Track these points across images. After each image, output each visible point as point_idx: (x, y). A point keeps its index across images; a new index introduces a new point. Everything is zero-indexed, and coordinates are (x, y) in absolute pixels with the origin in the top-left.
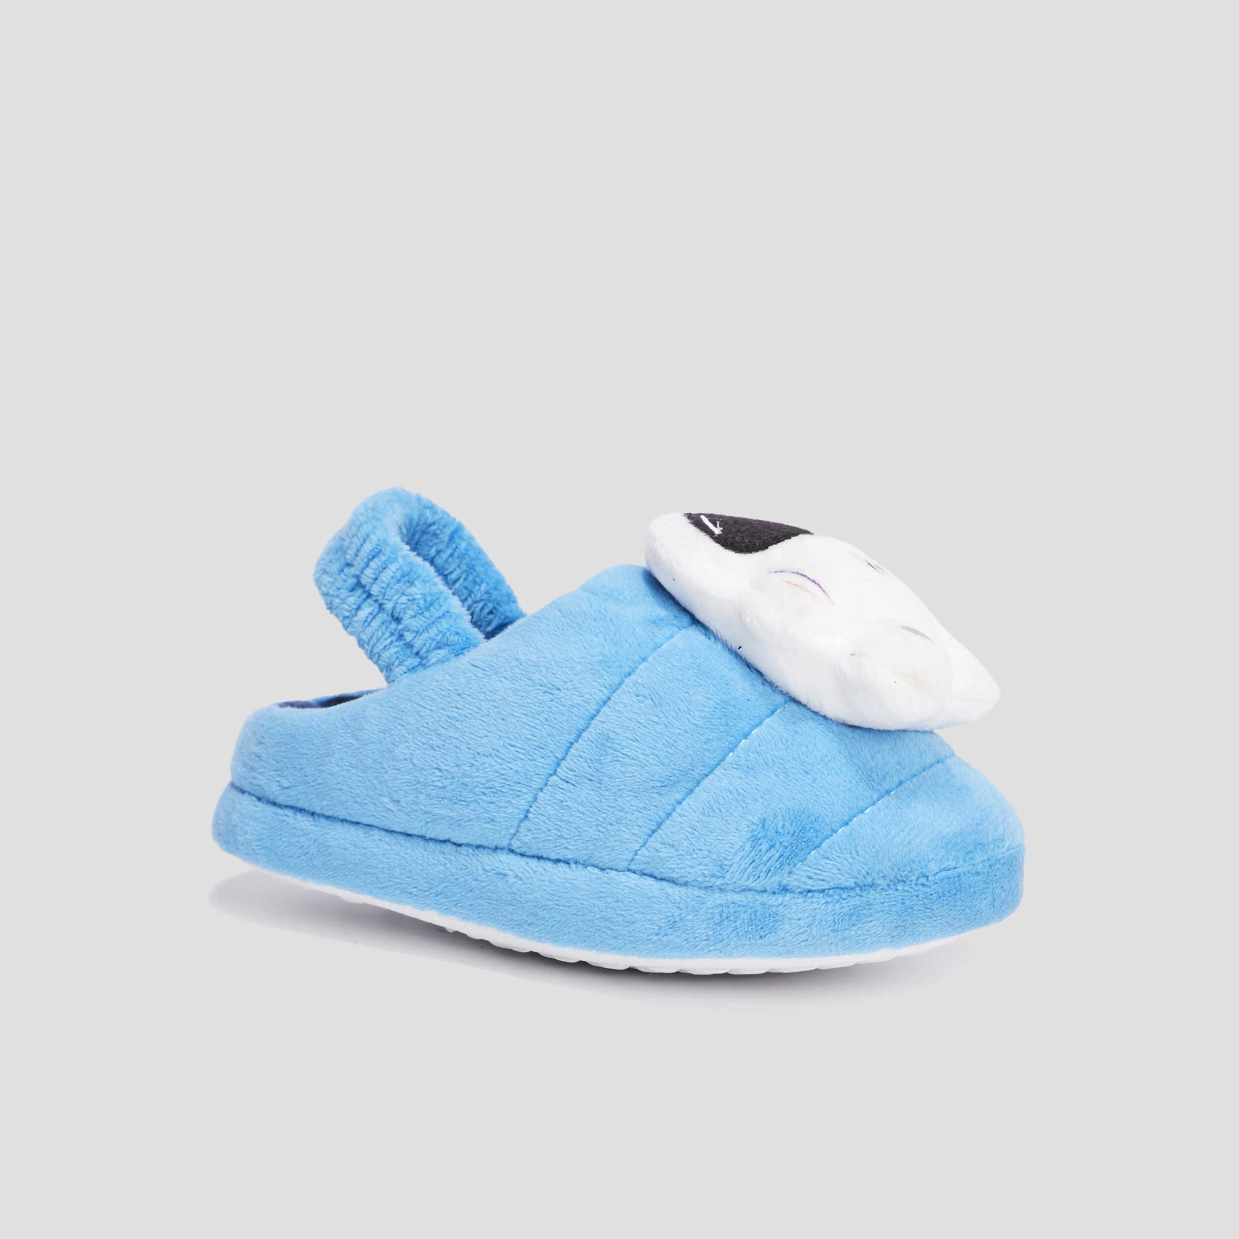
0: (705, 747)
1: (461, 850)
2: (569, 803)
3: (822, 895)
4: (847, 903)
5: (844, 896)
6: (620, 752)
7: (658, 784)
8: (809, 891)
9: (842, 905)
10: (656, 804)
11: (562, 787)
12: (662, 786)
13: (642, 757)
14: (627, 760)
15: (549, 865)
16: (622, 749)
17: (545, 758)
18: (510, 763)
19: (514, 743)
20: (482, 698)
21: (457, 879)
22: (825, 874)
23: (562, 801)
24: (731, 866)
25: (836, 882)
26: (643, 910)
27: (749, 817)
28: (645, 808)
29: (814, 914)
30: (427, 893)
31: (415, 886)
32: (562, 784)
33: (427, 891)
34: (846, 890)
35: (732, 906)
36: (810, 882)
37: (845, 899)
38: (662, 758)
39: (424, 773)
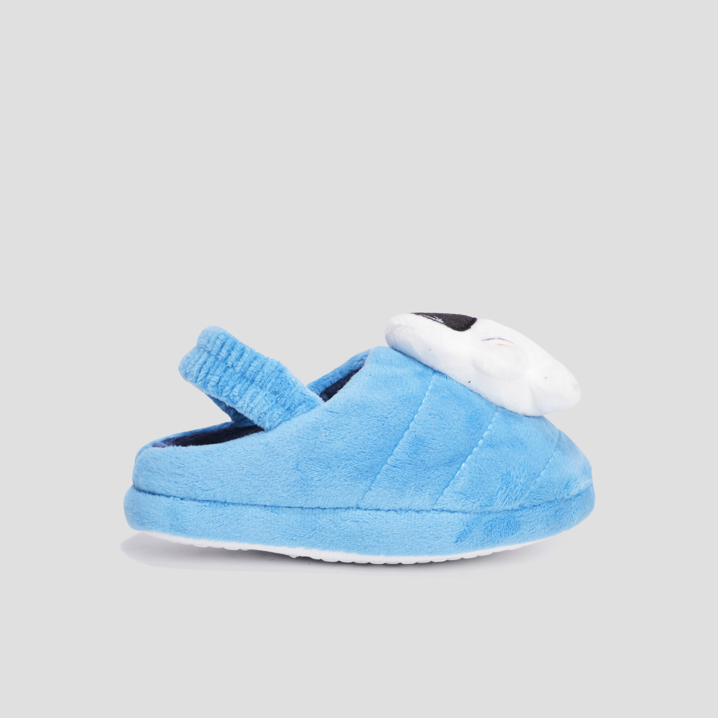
0: (472, 437)
1: (326, 511)
2: (398, 478)
3: (540, 507)
4: (552, 509)
5: (551, 506)
6: (427, 447)
7: (448, 461)
8: (534, 506)
9: (550, 511)
10: (447, 471)
11: (392, 470)
12: (450, 462)
13: (439, 448)
14: (431, 451)
15: (383, 513)
16: (428, 445)
17: (382, 456)
18: (363, 462)
19: (364, 451)
20: (340, 429)
21: (323, 528)
22: (542, 496)
23: (394, 478)
24: (496, 499)
25: (547, 499)
26: (446, 530)
27: (501, 471)
28: (441, 475)
29: (537, 518)
30: (303, 538)
31: (295, 535)
32: (393, 469)
33: (303, 537)
34: (551, 503)
35: (497, 520)
36: (535, 501)
37: (551, 508)
38: (450, 447)
39: (306, 474)
